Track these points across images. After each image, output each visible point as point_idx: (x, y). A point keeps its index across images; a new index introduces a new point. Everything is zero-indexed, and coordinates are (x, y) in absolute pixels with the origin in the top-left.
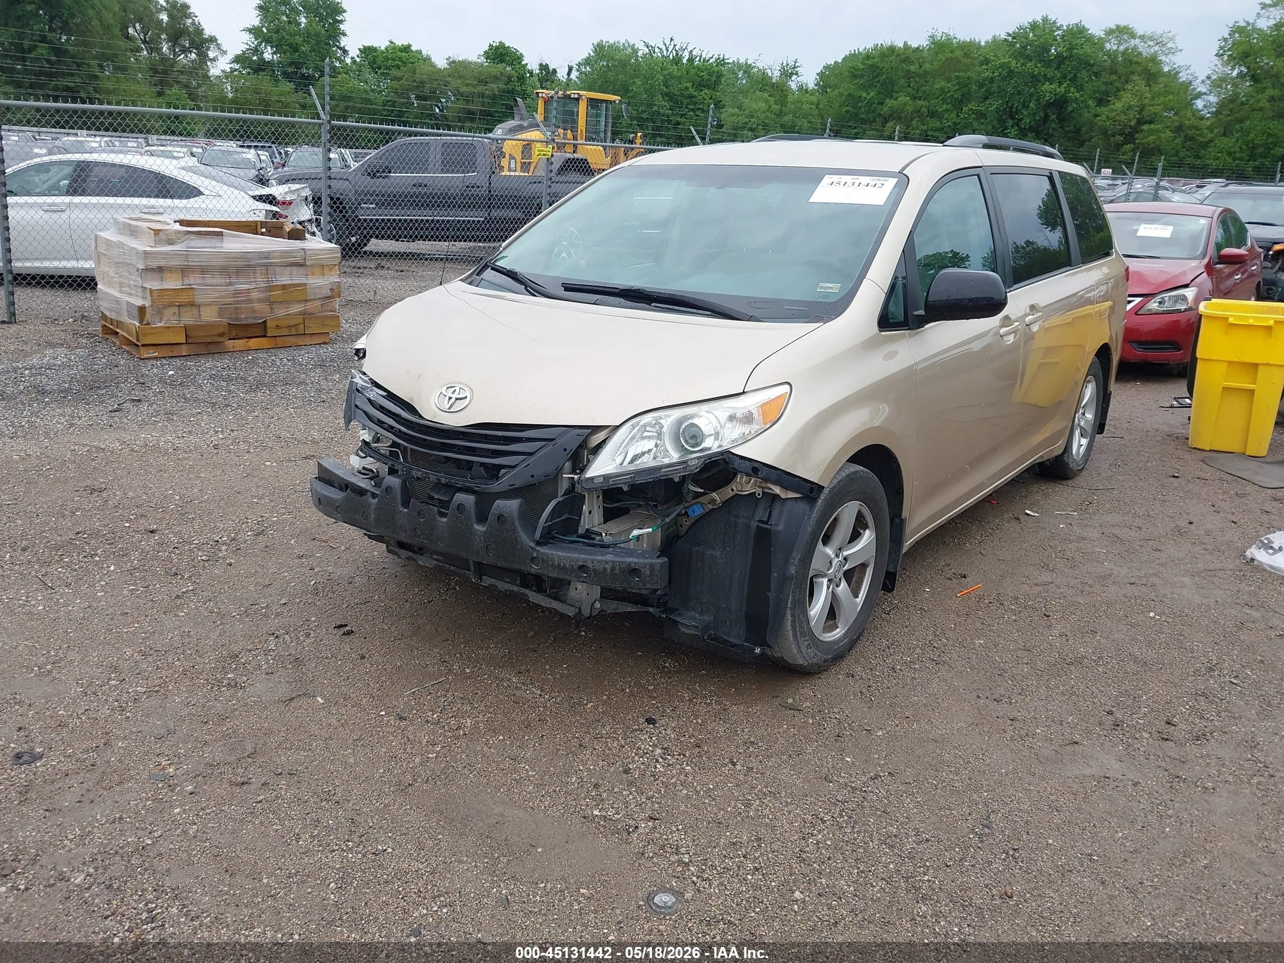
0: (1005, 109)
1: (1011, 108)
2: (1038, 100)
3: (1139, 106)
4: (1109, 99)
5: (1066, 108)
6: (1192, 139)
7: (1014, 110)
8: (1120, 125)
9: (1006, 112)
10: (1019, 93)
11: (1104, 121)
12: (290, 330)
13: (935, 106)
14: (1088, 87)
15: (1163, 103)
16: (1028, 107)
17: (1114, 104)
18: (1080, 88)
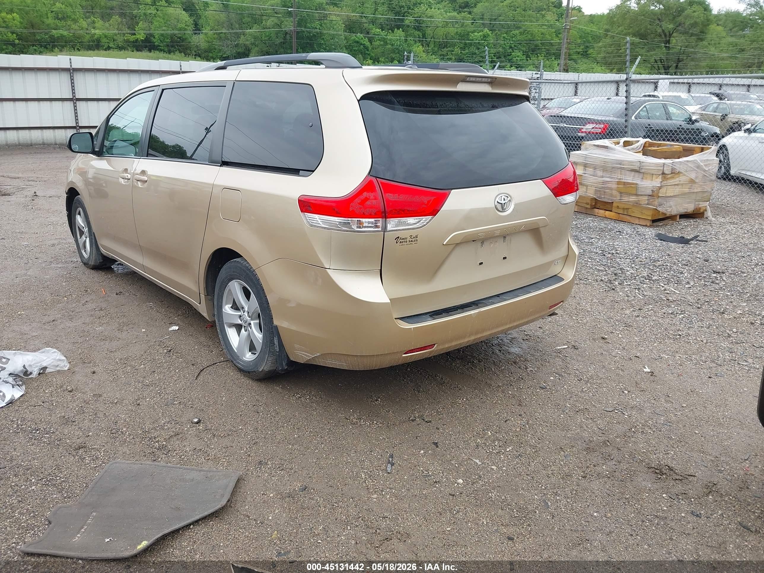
12: (624, 211)
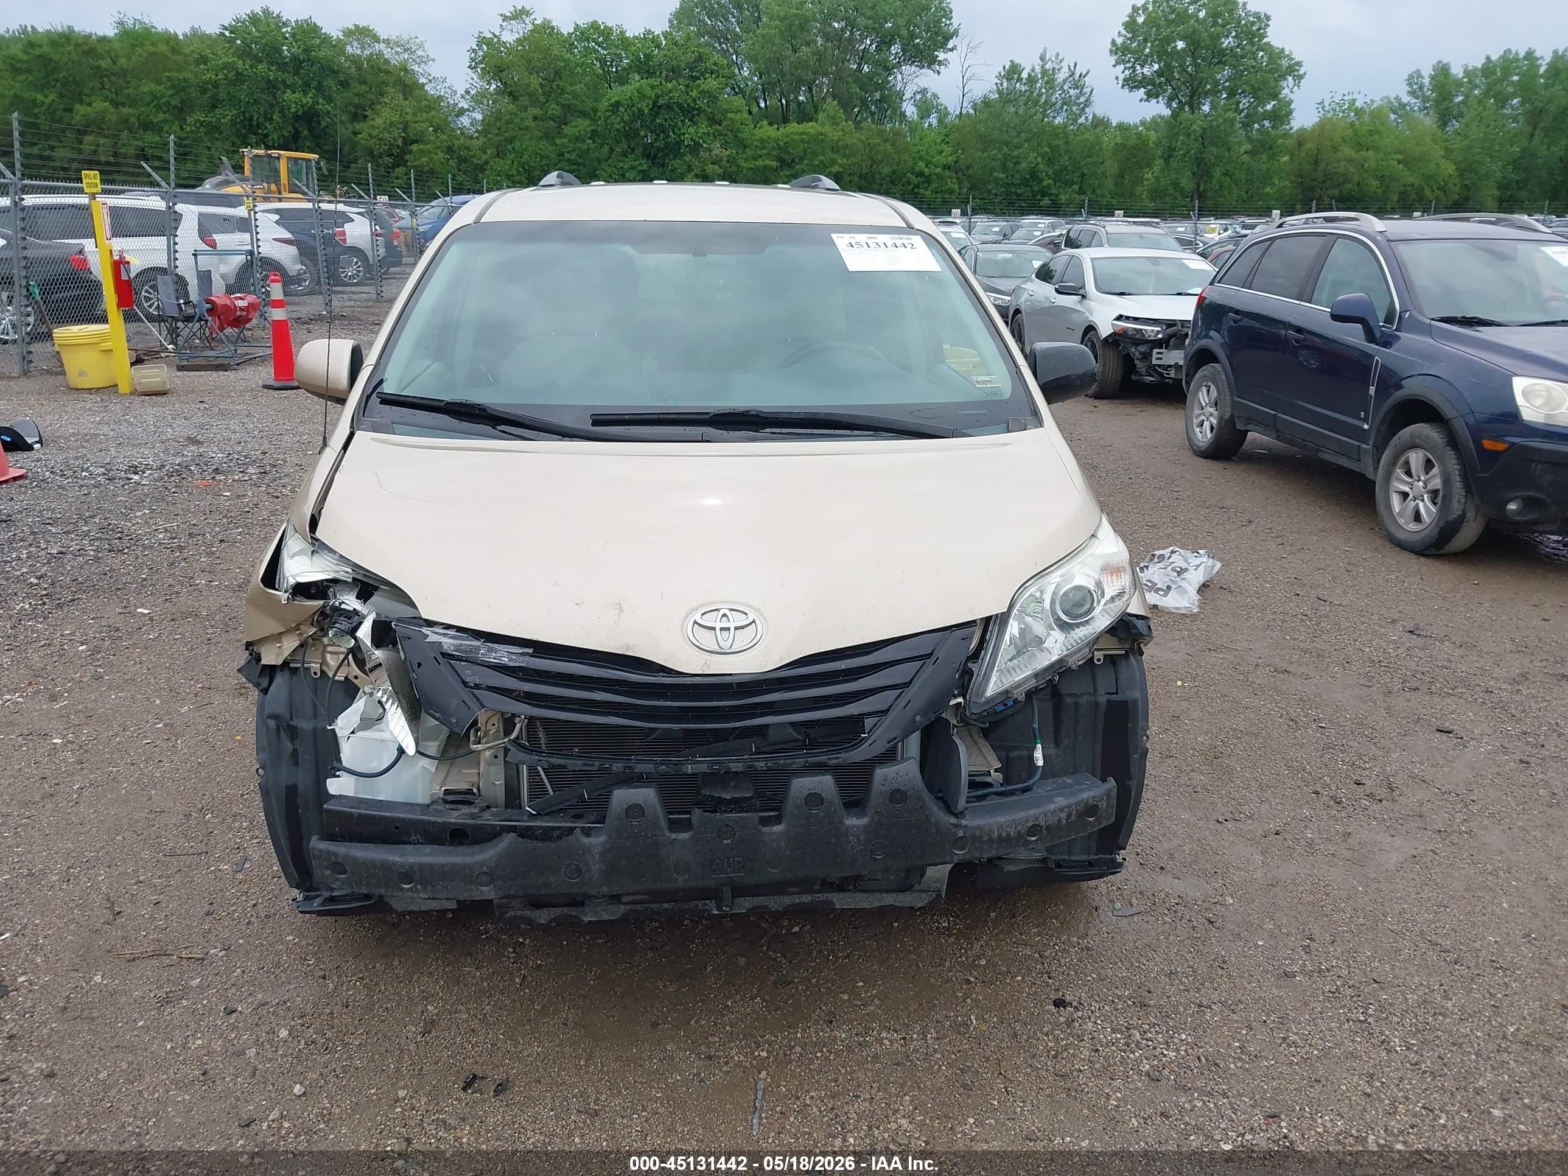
0: (243, 121)
1: (251, 119)
2: (281, 111)
3: (401, 123)
4: (366, 113)
5: (319, 123)
6: (465, 161)
7: (254, 123)
8: (385, 145)
9: (245, 125)
10: (256, 102)
11: (367, 140)
13: (148, 115)
14: (339, 100)
15: (428, 120)
16: (271, 119)
17: (373, 120)
18: (329, 100)
